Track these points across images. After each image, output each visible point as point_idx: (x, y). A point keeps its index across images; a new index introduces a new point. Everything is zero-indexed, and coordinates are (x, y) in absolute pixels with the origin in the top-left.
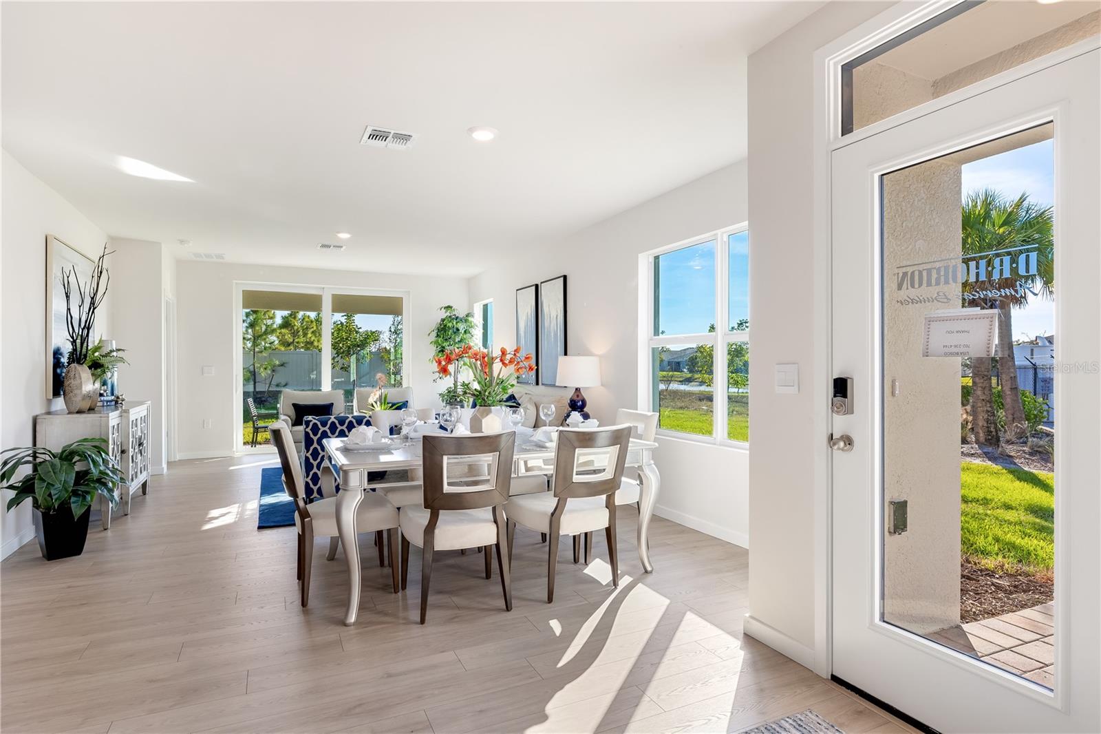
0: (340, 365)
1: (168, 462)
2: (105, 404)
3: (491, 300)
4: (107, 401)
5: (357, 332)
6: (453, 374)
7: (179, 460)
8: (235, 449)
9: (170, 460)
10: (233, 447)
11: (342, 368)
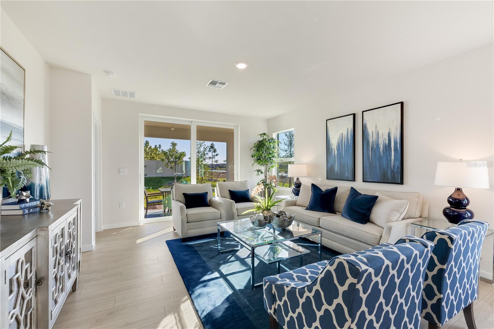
0: (170, 167)
1: (96, 232)
2: (27, 211)
3: (293, 129)
4: (29, 208)
5: (177, 153)
6: (264, 172)
7: (104, 230)
8: (139, 221)
9: (97, 232)
10: (139, 220)
11: (171, 168)
